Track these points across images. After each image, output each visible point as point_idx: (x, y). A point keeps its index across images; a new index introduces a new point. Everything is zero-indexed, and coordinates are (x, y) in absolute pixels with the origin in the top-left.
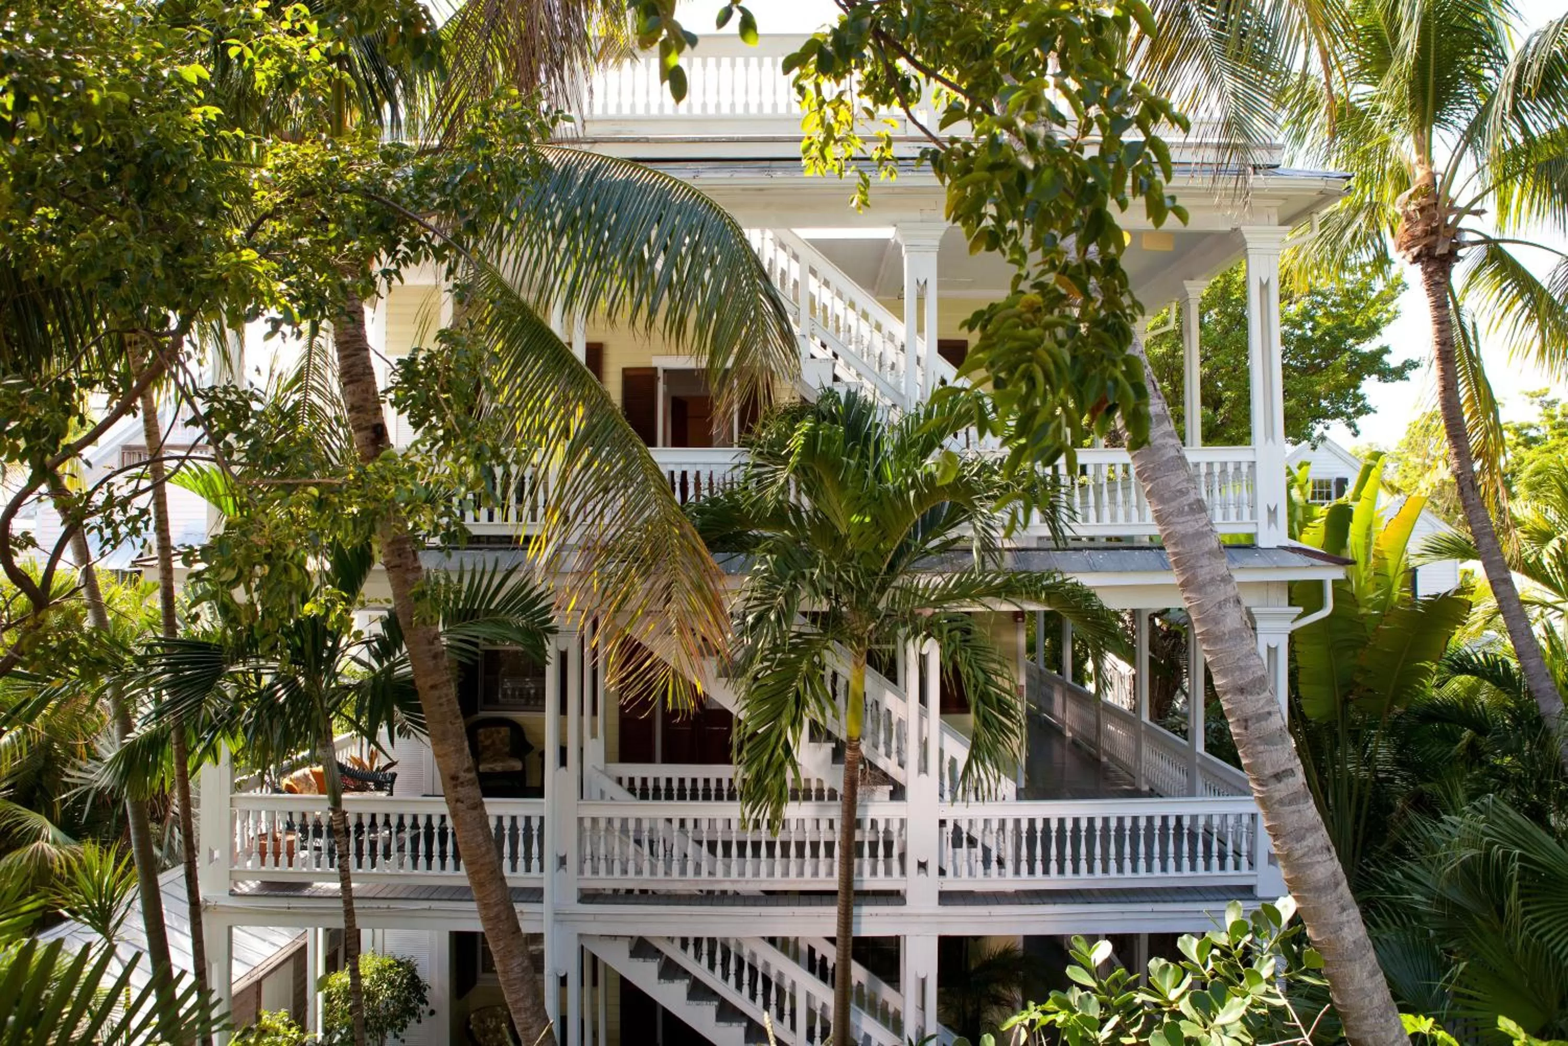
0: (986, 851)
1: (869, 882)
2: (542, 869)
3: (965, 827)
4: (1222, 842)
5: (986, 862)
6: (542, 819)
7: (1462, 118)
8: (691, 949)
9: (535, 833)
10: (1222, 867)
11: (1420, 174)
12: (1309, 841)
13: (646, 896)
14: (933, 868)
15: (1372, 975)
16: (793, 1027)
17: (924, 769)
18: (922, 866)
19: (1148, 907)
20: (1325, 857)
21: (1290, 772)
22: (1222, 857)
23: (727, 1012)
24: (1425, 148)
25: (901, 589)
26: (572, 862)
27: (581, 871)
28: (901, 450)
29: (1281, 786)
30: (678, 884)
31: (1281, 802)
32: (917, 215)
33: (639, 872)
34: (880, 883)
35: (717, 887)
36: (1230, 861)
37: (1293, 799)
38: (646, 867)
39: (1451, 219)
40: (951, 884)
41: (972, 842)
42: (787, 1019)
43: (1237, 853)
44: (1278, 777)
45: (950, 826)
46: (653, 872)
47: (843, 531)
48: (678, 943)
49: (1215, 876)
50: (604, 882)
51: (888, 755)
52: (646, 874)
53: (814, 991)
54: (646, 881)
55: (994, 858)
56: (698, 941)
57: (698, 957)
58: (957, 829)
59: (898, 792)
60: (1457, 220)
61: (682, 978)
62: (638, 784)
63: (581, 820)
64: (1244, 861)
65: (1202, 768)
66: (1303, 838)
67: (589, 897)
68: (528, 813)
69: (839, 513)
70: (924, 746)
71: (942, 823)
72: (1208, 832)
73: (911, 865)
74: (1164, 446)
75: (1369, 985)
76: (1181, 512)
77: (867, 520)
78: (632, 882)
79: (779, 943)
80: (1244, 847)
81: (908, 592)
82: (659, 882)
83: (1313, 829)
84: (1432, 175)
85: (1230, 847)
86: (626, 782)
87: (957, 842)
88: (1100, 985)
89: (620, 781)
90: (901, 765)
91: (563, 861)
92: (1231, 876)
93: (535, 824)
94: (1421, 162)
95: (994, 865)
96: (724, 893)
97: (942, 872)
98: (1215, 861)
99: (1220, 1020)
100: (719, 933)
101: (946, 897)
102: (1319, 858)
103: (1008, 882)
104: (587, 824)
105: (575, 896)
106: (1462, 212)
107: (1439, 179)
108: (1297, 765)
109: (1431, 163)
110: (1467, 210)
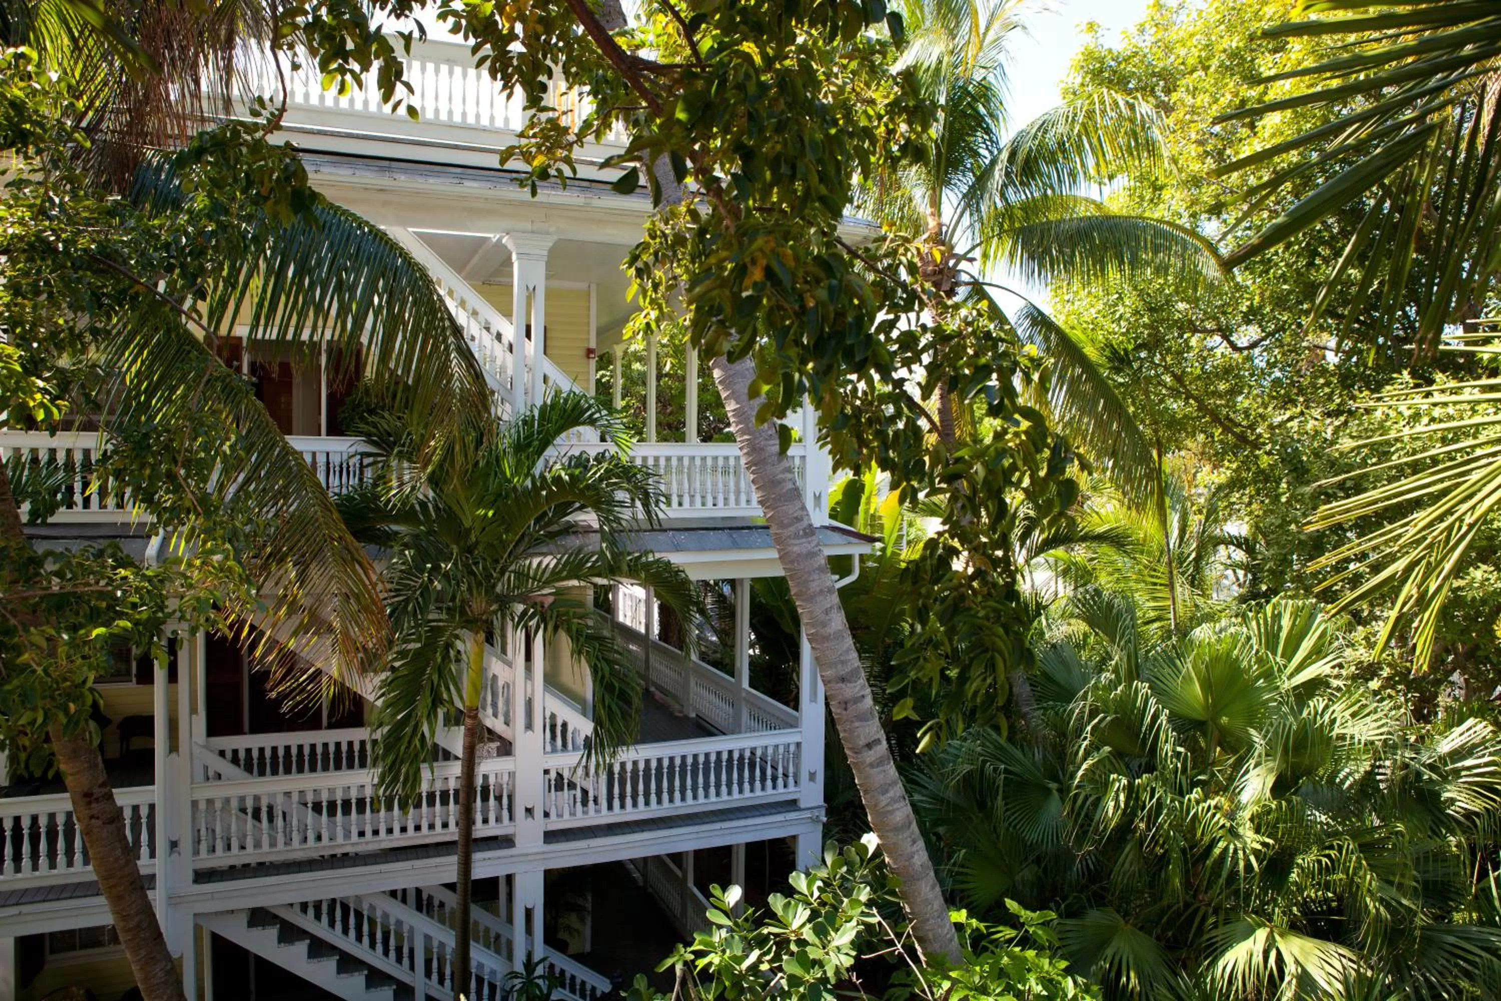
0: (585, 792)
1: (480, 830)
2: (152, 855)
3: (566, 774)
4: (774, 768)
5: (585, 803)
6: (152, 807)
7: (964, 182)
8: (311, 911)
9: (144, 821)
10: (774, 787)
11: (932, 223)
12: (891, 794)
13: (263, 869)
14: (539, 813)
15: (933, 888)
16: (412, 968)
17: (529, 726)
18: (529, 811)
19: (717, 826)
20: (902, 804)
21: (878, 742)
22: (774, 779)
23: (348, 963)
24: (936, 203)
25: (514, 572)
26: (186, 845)
27: (196, 852)
28: (519, 447)
29: (871, 752)
30: (298, 852)
31: (872, 765)
32: (528, 226)
33: (258, 845)
34: (492, 830)
35: (339, 851)
36: (780, 781)
37: (880, 762)
38: (265, 840)
39: (951, 263)
40: (555, 824)
41: (572, 786)
42: (406, 961)
43: (785, 775)
44: (869, 746)
45: (553, 775)
46: (273, 844)
47: (467, 524)
48: (297, 908)
49: (770, 794)
50: (221, 860)
51: (495, 715)
52: (266, 847)
53: (431, 933)
54: (267, 854)
55: (591, 798)
56: (318, 906)
57: (318, 917)
58: (560, 776)
59: (506, 748)
60: (956, 264)
61: (302, 939)
62: (242, 755)
63: (195, 804)
64: (791, 780)
65: (748, 701)
66: (887, 791)
67: (202, 876)
68: (135, 802)
69: (466, 507)
70: (529, 704)
71: (546, 772)
72: (763, 760)
73: (519, 812)
74: (784, 480)
75: (931, 896)
76: (796, 536)
77: (490, 513)
78: (250, 856)
79: (399, 895)
80: (791, 770)
81: (522, 576)
82: (280, 853)
83: (894, 783)
84: (940, 225)
85: (780, 770)
86: (229, 755)
87: (559, 787)
88: (736, 924)
89: (222, 753)
90: (507, 723)
91: (174, 845)
92: (781, 793)
93: (144, 812)
94: (933, 214)
95: (591, 803)
96: (345, 855)
97: (546, 815)
98: (769, 783)
99: (834, 944)
100: (338, 892)
101: (551, 836)
102: (896, 806)
103: (605, 817)
104: (202, 806)
105: (190, 876)
106: (959, 258)
107: (944, 229)
108: (882, 735)
109: (940, 215)
110: (964, 257)
